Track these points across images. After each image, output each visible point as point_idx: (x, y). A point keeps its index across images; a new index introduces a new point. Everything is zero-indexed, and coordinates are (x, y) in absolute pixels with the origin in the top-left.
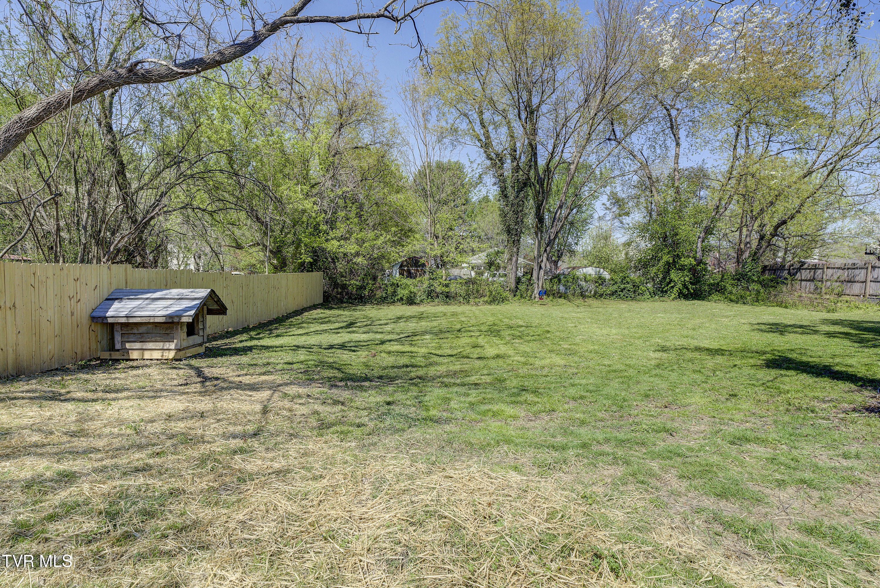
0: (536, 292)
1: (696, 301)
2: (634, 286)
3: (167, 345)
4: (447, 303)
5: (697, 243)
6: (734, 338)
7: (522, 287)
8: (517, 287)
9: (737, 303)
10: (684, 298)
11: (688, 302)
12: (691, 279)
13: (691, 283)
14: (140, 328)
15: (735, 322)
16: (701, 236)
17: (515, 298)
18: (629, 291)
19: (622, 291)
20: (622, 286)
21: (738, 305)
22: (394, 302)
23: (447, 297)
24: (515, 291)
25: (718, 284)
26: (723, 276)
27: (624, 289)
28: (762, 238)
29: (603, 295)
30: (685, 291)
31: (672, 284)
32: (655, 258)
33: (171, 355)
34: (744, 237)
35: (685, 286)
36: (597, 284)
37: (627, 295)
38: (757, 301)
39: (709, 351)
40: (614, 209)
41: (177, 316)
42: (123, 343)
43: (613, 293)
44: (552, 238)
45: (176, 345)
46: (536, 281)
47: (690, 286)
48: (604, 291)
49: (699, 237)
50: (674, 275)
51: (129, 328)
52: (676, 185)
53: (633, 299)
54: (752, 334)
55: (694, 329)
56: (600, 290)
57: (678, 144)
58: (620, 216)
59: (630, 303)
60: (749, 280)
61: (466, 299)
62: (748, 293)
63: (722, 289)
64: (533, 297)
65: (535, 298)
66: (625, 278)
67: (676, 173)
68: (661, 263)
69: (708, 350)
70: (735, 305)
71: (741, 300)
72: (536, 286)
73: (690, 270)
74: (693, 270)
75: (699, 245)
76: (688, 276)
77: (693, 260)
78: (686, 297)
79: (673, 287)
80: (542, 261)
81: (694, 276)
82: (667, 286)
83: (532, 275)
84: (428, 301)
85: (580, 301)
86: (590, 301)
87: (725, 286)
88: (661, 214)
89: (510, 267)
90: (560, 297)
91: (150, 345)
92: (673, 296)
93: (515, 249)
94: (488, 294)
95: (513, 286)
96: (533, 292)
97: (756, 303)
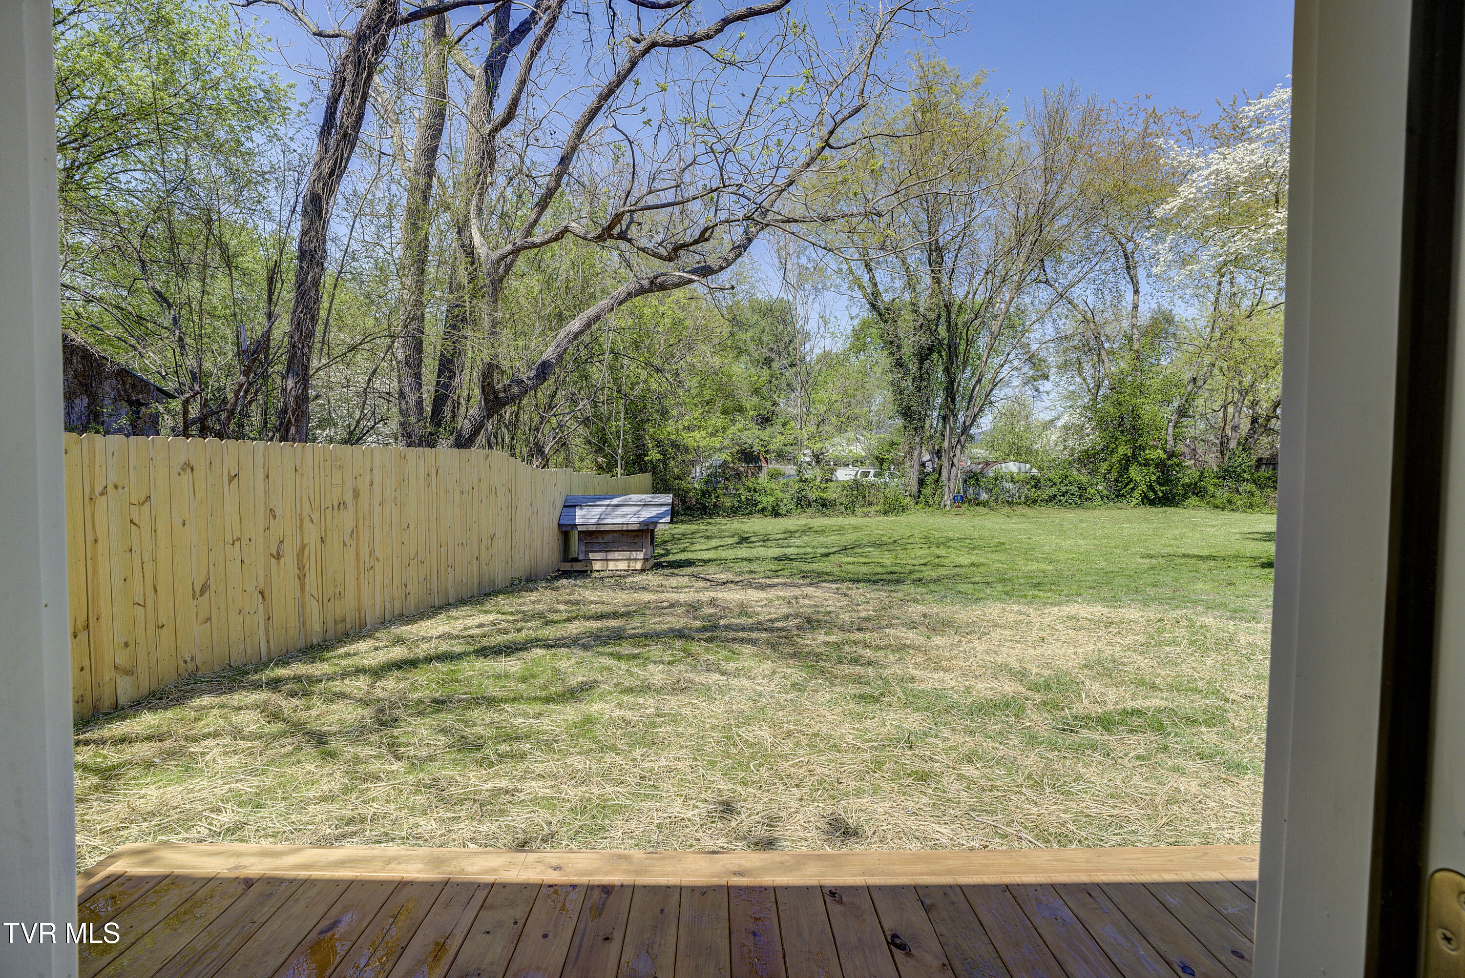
0: (946, 497)
1: (1167, 508)
2: (1079, 488)
3: (634, 555)
4: (824, 515)
5: (1167, 430)
6: (1225, 546)
7: (928, 491)
8: (920, 491)
9: (1223, 509)
10: (1150, 505)
11: (1155, 510)
12: (1159, 478)
13: (1159, 484)
14: (605, 537)
15: (1223, 531)
16: (1173, 418)
17: (918, 507)
18: (1073, 495)
19: (1063, 496)
20: (1064, 489)
21: (1226, 512)
22: (750, 513)
23: (823, 505)
24: (917, 497)
25: (1196, 484)
26: (1202, 473)
27: (1067, 492)
28: (1254, 421)
29: (1037, 501)
30: (1151, 495)
31: (1132, 485)
32: (1108, 450)
33: (639, 565)
34: (1230, 417)
35: (1151, 488)
36: (1029, 486)
37: (1070, 501)
38: (1251, 506)
39: (1200, 557)
40: (1026, 370)
41: (653, 523)
42: (587, 553)
43: (1051, 498)
44: (967, 423)
45: (645, 554)
46: (946, 482)
47: (1158, 488)
48: (1038, 496)
49: (1170, 421)
50: (1134, 472)
51: (594, 537)
52: (1135, 347)
53: (1078, 506)
54: (1246, 542)
55: (1176, 539)
56: (1034, 494)
57: (1136, 292)
58: (1035, 380)
59: (1077, 511)
60: (1239, 479)
61: (850, 508)
62: (1238, 497)
63: (1201, 491)
64: (942, 504)
65: (945, 506)
66: (1066, 476)
67: (1135, 331)
68: (1115, 457)
69: (1198, 556)
70: (1222, 512)
71: (1229, 505)
72: (947, 489)
73: (1157, 466)
74: (1161, 465)
75: (1170, 430)
76: (1155, 474)
77: (1161, 452)
78: (1152, 503)
79: (1133, 489)
80: (955, 456)
81: (1163, 473)
82: (1125, 487)
83: (940, 474)
84: (798, 511)
85: (1007, 510)
86: (1020, 509)
87: (1205, 488)
88: (1115, 388)
89: (908, 464)
90: (978, 505)
91: (617, 555)
92: (1135, 501)
93: (918, 440)
94: (882, 501)
95: (915, 489)
96: (942, 498)
97: (1249, 510)
